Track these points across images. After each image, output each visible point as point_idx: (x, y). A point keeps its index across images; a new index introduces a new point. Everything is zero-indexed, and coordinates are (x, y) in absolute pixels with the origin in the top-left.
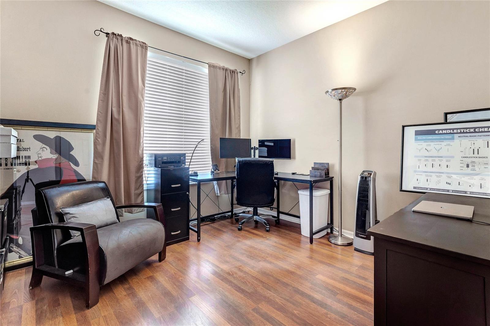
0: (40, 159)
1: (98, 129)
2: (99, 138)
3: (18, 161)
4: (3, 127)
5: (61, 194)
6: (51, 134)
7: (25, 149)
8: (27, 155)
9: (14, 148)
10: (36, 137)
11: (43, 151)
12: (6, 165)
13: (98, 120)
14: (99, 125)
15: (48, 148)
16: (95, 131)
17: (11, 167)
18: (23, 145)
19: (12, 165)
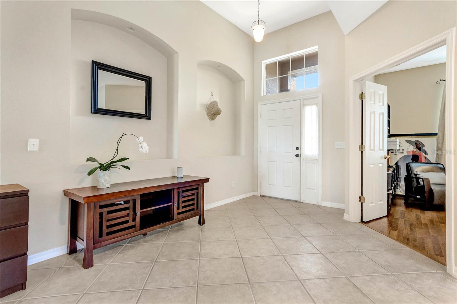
0: (408, 151)
1: (439, 135)
2: (440, 140)
3: (399, 152)
4: (395, 139)
5: (417, 167)
6: (413, 139)
7: (402, 147)
8: (403, 149)
9: (398, 146)
10: (407, 141)
11: (410, 147)
12: (395, 153)
13: (439, 130)
14: (440, 133)
15: (412, 146)
16: (437, 136)
17: (397, 154)
18: (401, 145)
19: (397, 153)
